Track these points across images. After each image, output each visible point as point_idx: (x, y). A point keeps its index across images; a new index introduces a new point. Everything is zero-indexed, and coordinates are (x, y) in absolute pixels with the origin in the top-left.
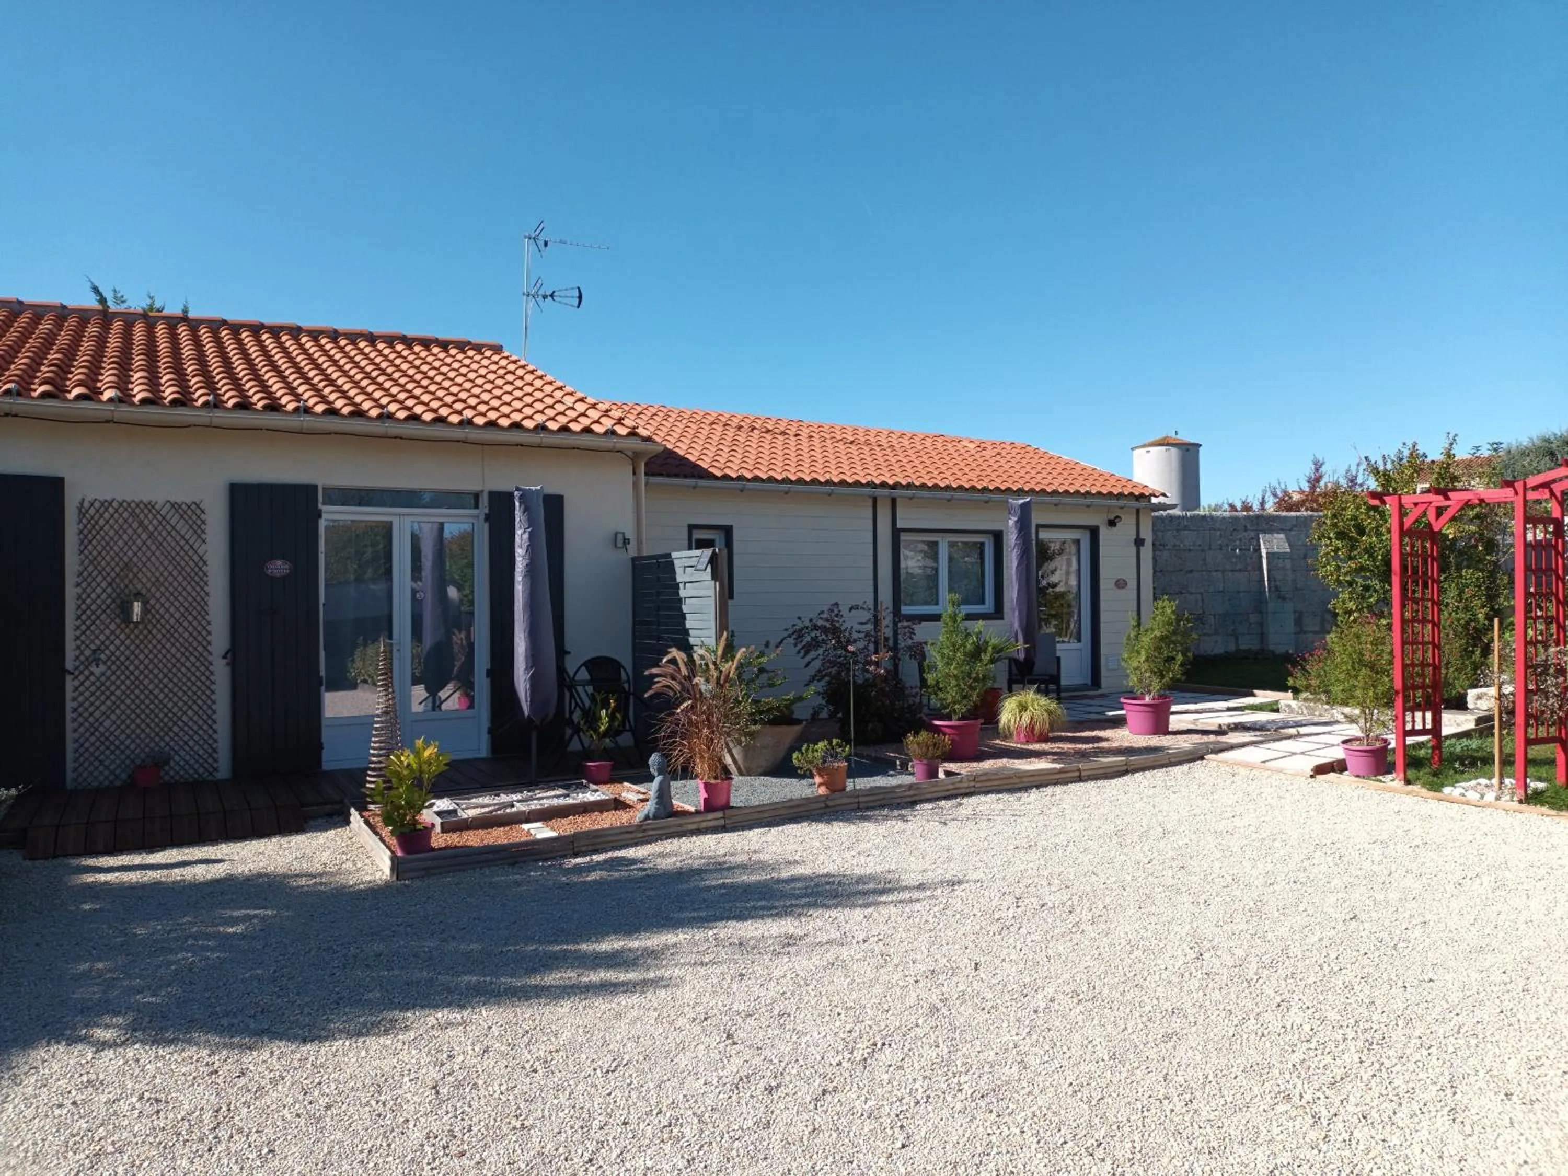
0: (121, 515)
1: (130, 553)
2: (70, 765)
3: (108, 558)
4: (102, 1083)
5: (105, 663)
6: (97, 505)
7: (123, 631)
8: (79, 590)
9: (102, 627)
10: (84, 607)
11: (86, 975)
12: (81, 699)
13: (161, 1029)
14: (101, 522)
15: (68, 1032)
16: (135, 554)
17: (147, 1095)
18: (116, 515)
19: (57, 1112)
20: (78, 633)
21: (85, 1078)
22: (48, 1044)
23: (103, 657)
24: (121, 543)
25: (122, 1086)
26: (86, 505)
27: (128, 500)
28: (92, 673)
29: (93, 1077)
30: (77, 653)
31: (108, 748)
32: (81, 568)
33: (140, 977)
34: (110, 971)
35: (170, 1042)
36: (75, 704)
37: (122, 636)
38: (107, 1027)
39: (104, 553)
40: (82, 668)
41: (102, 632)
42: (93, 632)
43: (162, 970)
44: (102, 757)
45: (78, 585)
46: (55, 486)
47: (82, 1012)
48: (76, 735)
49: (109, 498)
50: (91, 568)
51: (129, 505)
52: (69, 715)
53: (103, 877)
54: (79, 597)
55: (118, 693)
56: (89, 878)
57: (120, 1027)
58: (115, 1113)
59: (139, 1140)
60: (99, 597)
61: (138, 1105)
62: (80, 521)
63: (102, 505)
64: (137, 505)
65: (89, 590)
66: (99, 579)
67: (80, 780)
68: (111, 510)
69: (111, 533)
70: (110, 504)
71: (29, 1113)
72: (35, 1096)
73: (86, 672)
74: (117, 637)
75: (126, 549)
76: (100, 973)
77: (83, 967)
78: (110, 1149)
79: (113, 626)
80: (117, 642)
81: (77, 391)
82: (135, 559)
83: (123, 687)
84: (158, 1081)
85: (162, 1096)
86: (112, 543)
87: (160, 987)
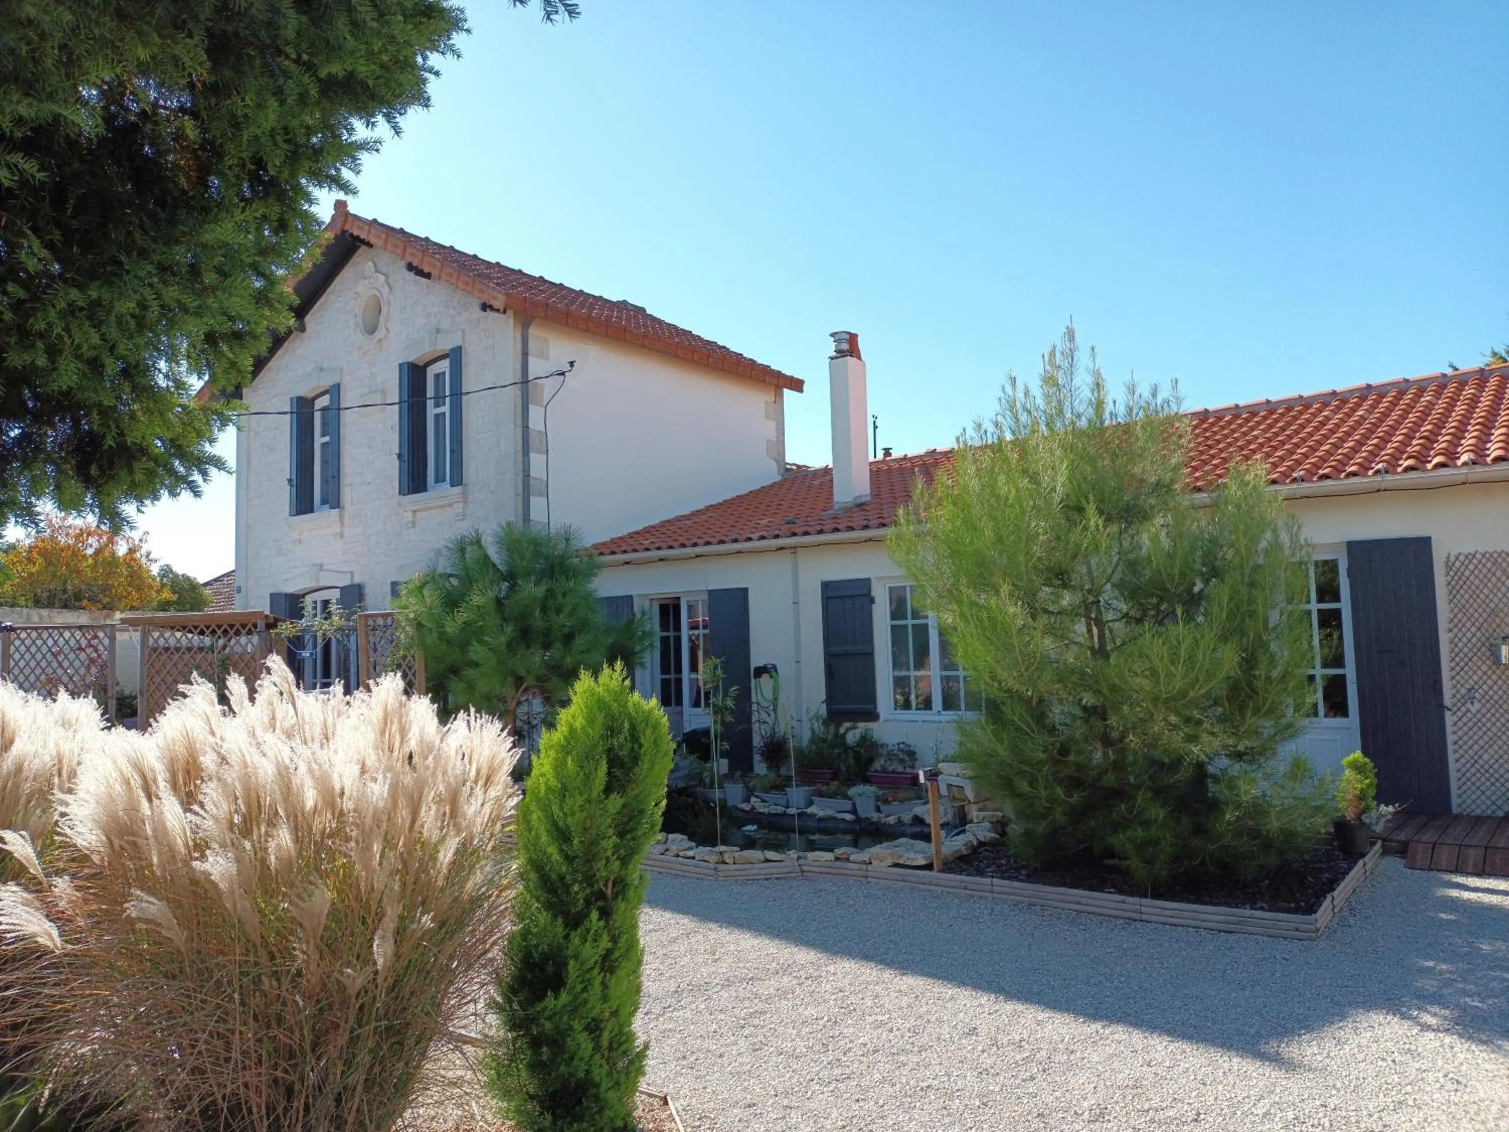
0: (1484, 565)
1: (1496, 600)
2: (1454, 792)
3: (1475, 605)
4: (1419, 1055)
5: (1479, 701)
6: (1462, 558)
7: (1494, 672)
8: (1451, 635)
9: (1475, 668)
10: (1456, 650)
11: (1430, 970)
12: (1460, 733)
13: (1479, 1030)
14: (1467, 573)
15: (1404, 1010)
16: (1501, 600)
17: (1451, 1075)
18: (1480, 566)
19: (1380, 1063)
20: (1453, 673)
21: (1407, 1046)
22: (1387, 1013)
23: (1477, 695)
24: (1486, 591)
25: (1434, 1062)
26: (1452, 559)
27: (1491, 550)
28: (1469, 710)
29: (1414, 1048)
30: (1454, 691)
31: (1488, 780)
32: (1452, 616)
33: (1475, 984)
34: (1450, 972)
35: (1483, 1042)
36: (1455, 738)
37: (1494, 677)
38: (1435, 1015)
39: (1471, 601)
40: (1459, 705)
41: (1475, 673)
42: (1466, 673)
43: (1495, 984)
44: (1483, 788)
45: (1450, 630)
46: (1423, 544)
47: (1418, 998)
48: (1458, 765)
49: (1472, 551)
50: (1460, 616)
51: (1491, 555)
52: (1450, 748)
53: (1466, 895)
54: (1452, 642)
55: (1494, 729)
56: (1455, 893)
57: (1445, 1018)
58: (1423, 1079)
59: (1435, 1105)
60: (1470, 641)
61: (1442, 1080)
62: (1448, 573)
63: (1467, 557)
64: (1500, 555)
65: (1460, 635)
66: (1468, 625)
67: (1464, 806)
68: (1475, 561)
69: (1477, 582)
70: (1474, 556)
71: (1360, 1057)
72: (1368, 1047)
73: (1463, 709)
74: (1489, 677)
75: (1491, 596)
76: (1441, 972)
77: (1431, 964)
78: (1411, 1103)
79: (1484, 668)
80: (1490, 682)
81: (1436, 460)
82: (1501, 605)
83: (1498, 724)
84: (1463, 1068)
85: (1464, 1081)
86: (1478, 592)
87: (1489, 997)
